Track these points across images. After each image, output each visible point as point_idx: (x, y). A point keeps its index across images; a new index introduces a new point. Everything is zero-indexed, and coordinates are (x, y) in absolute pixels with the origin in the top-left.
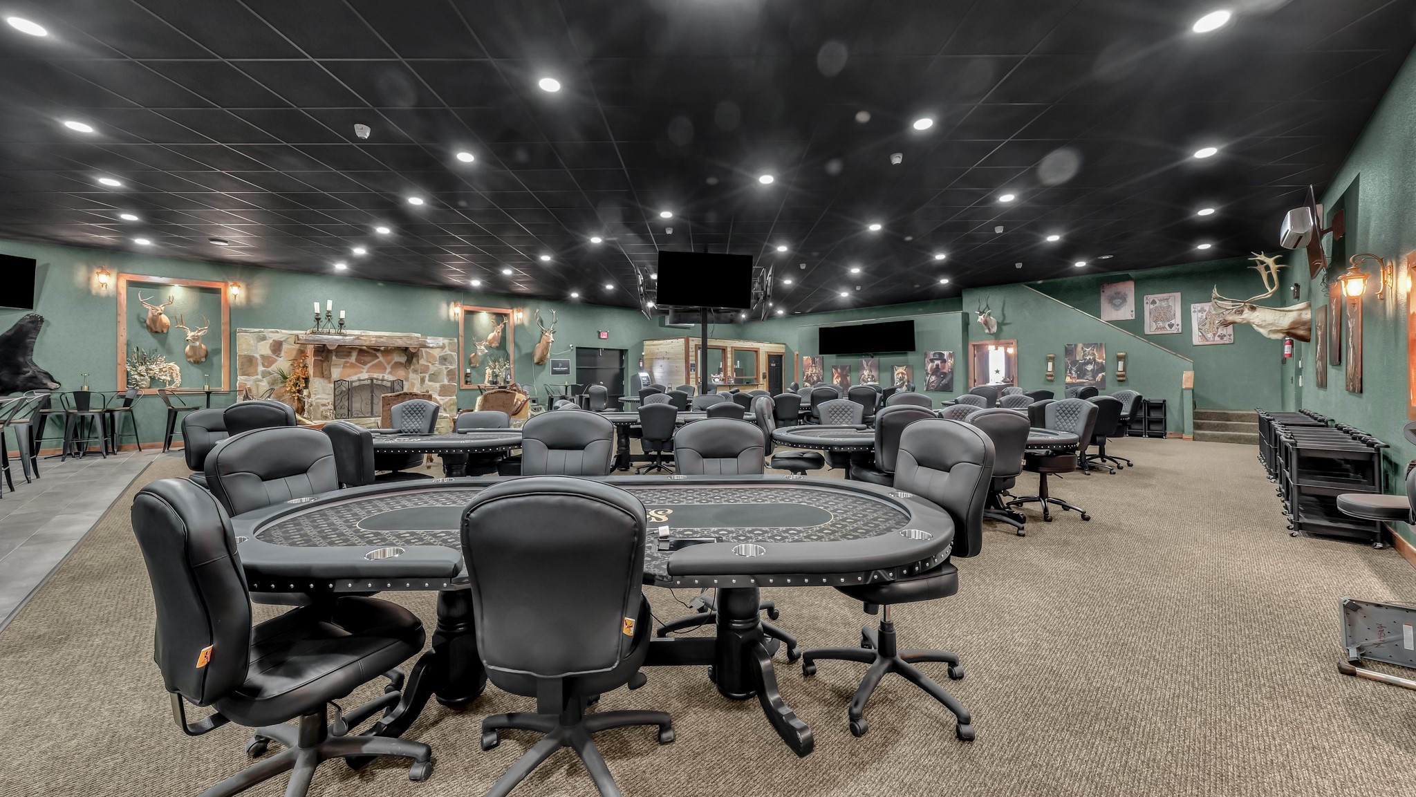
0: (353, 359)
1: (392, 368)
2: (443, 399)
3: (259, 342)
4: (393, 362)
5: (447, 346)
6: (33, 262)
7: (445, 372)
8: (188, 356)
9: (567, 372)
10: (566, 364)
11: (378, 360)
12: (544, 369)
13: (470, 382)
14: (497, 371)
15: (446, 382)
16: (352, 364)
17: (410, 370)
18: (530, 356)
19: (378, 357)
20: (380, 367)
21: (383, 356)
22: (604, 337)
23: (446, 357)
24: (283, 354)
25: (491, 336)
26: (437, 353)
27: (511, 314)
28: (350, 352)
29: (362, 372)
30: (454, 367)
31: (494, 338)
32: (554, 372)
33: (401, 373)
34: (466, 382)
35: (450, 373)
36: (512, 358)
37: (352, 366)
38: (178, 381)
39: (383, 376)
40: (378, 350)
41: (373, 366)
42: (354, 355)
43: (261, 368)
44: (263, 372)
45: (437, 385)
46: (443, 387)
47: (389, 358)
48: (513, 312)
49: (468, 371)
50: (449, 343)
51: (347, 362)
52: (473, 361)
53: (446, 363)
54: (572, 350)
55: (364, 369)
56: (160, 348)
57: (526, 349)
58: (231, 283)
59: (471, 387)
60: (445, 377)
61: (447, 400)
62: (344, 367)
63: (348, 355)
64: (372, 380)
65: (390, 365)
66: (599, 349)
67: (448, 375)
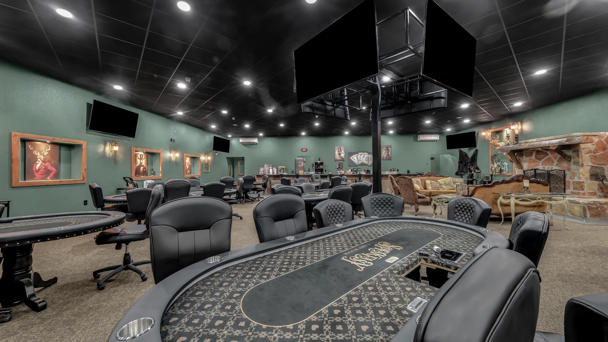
0: (533, 157)
1: (558, 161)
6: (474, 133)
11: (547, 157)
16: (533, 160)
17: (571, 162)
19: (548, 155)
20: (550, 161)
21: (551, 154)
28: (532, 153)
29: (539, 165)
37: (534, 161)
39: (552, 168)
40: (546, 149)
41: (545, 160)
42: (534, 154)
47: (556, 154)
51: (530, 159)
55: (540, 163)
62: (530, 162)
63: (531, 154)
64: (535, 170)
65: (557, 159)
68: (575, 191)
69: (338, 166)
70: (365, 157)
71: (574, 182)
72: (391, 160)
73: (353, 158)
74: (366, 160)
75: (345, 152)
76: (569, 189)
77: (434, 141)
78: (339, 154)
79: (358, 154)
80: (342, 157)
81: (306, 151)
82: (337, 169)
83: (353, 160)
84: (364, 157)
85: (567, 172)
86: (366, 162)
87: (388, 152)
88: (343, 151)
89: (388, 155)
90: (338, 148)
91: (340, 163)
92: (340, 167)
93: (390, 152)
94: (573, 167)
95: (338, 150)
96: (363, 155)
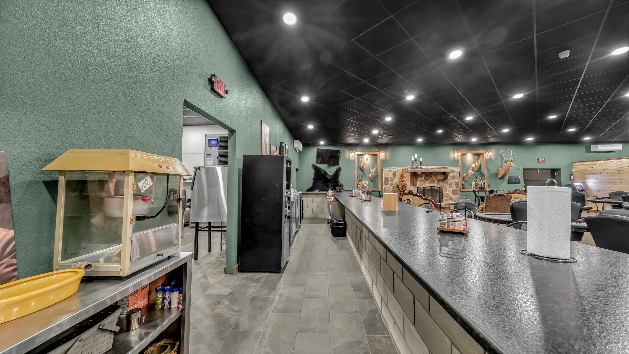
0: (423, 178)
1: (437, 181)
2: (454, 196)
3: (389, 172)
4: (438, 179)
6: (339, 152)
7: (454, 183)
8: (370, 178)
9: (518, 183)
10: (517, 179)
12: (504, 181)
13: (464, 188)
14: (478, 182)
15: (455, 188)
16: (423, 180)
17: (445, 183)
18: (496, 175)
19: (432, 177)
20: (433, 181)
21: (434, 177)
22: (542, 162)
23: (454, 176)
24: (396, 177)
25: (473, 165)
27: (484, 154)
28: (422, 175)
29: (426, 184)
30: (458, 181)
31: (476, 166)
32: (510, 183)
33: (441, 184)
34: (463, 188)
35: (456, 183)
36: (485, 176)
37: (423, 181)
38: (368, 187)
39: (434, 185)
40: (432, 174)
41: (430, 181)
42: (424, 176)
43: (390, 182)
44: (391, 183)
45: (451, 189)
46: (454, 190)
47: (436, 177)
48: (485, 153)
49: (463, 182)
51: (421, 179)
52: (465, 177)
53: (455, 179)
54: (521, 170)
55: (427, 182)
56: (363, 176)
57: (493, 171)
58: (381, 152)
59: (466, 190)
60: (454, 185)
61: (455, 196)
62: (420, 181)
64: (432, 187)
65: (437, 180)
66: (537, 169)
67: (456, 185)
68: (447, 199)
71: (446, 194)
76: (444, 198)
85: (443, 188)
94: (446, 185)
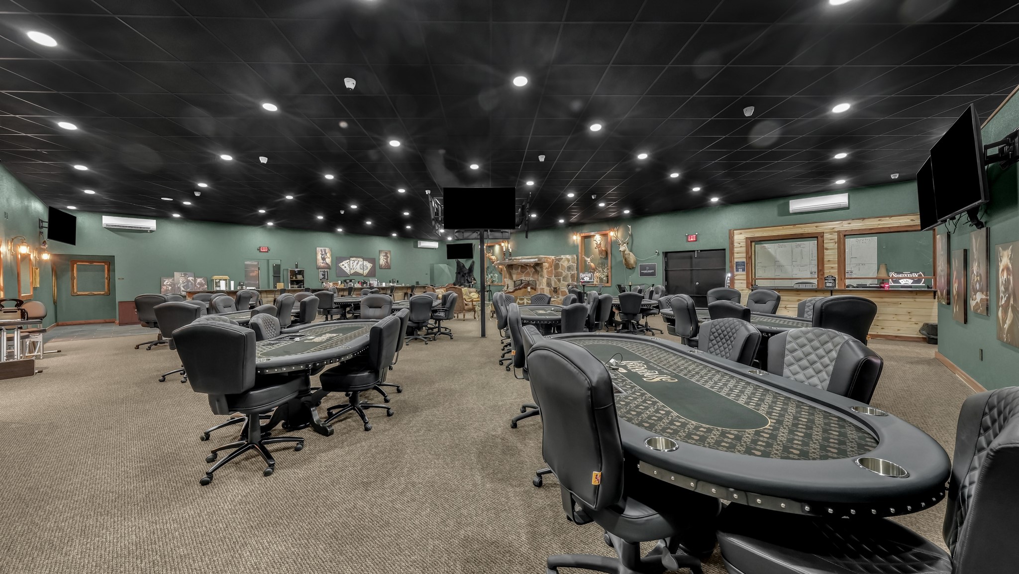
4: (533, 271)
5: (570, 260)
6: (471, 244)
9: (653, 274)
10: (653, 267)
11: (527, 271)
14: (599, 274)
17: (539, 275)
20: (528, 274)
21: (529, 269)
22: (691, 240)
23: (570, 267)
26: (566, 264)
27: (610, 233)
30: (575, 272)
31: (600, 252)
32: (642, 274)
33: (536, 276)
36: (610, 265)
39: (530, 279)
40: (527, 266)
42: (520, 268)
50: (572, 258)
53: (570, 270)
54: (658, 254)
55: (523, 275)
62: (517, 274)
63: (518, 269)
64: (521, 280)
65: (532, 273)
66: (694, 251)
67: (571, 277)
69: (321, 277)
70: (359, 264)
72: (390, 269)
73: (343, 265)
74: (360, 268)
75: (332, 255)
77: (433, 249)
78: (324, 259)
79: (350, 259)
80: (327, 264)
81: (267, 252)
82: (321, 280)
83: (343, 267)
84: (357, 263)
85: (537, 282)
86: (361, 271)
87: (386, 259)
88: (328, 255)
89: (387, 262)
90: (321, 250)
91: (324, 272)
92: (324, 278)
93: (389, 259)
94: (540, 278)
95: (322, 252)
96: (356, 262)
